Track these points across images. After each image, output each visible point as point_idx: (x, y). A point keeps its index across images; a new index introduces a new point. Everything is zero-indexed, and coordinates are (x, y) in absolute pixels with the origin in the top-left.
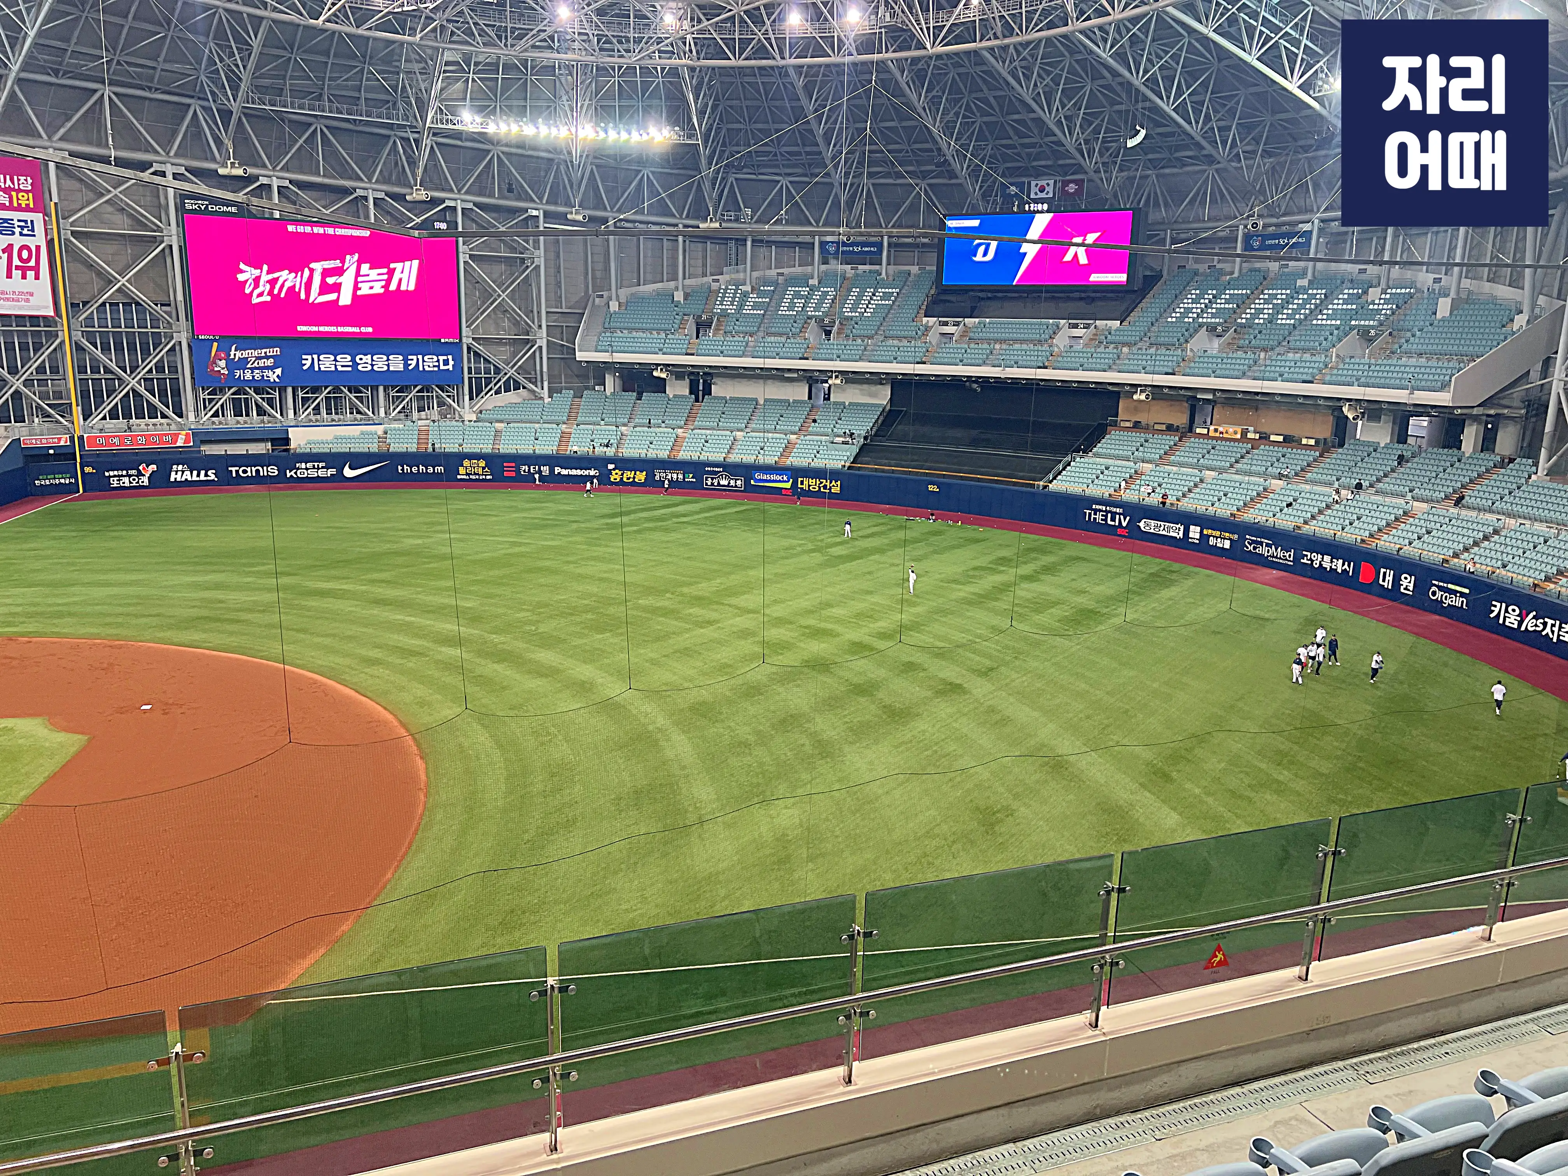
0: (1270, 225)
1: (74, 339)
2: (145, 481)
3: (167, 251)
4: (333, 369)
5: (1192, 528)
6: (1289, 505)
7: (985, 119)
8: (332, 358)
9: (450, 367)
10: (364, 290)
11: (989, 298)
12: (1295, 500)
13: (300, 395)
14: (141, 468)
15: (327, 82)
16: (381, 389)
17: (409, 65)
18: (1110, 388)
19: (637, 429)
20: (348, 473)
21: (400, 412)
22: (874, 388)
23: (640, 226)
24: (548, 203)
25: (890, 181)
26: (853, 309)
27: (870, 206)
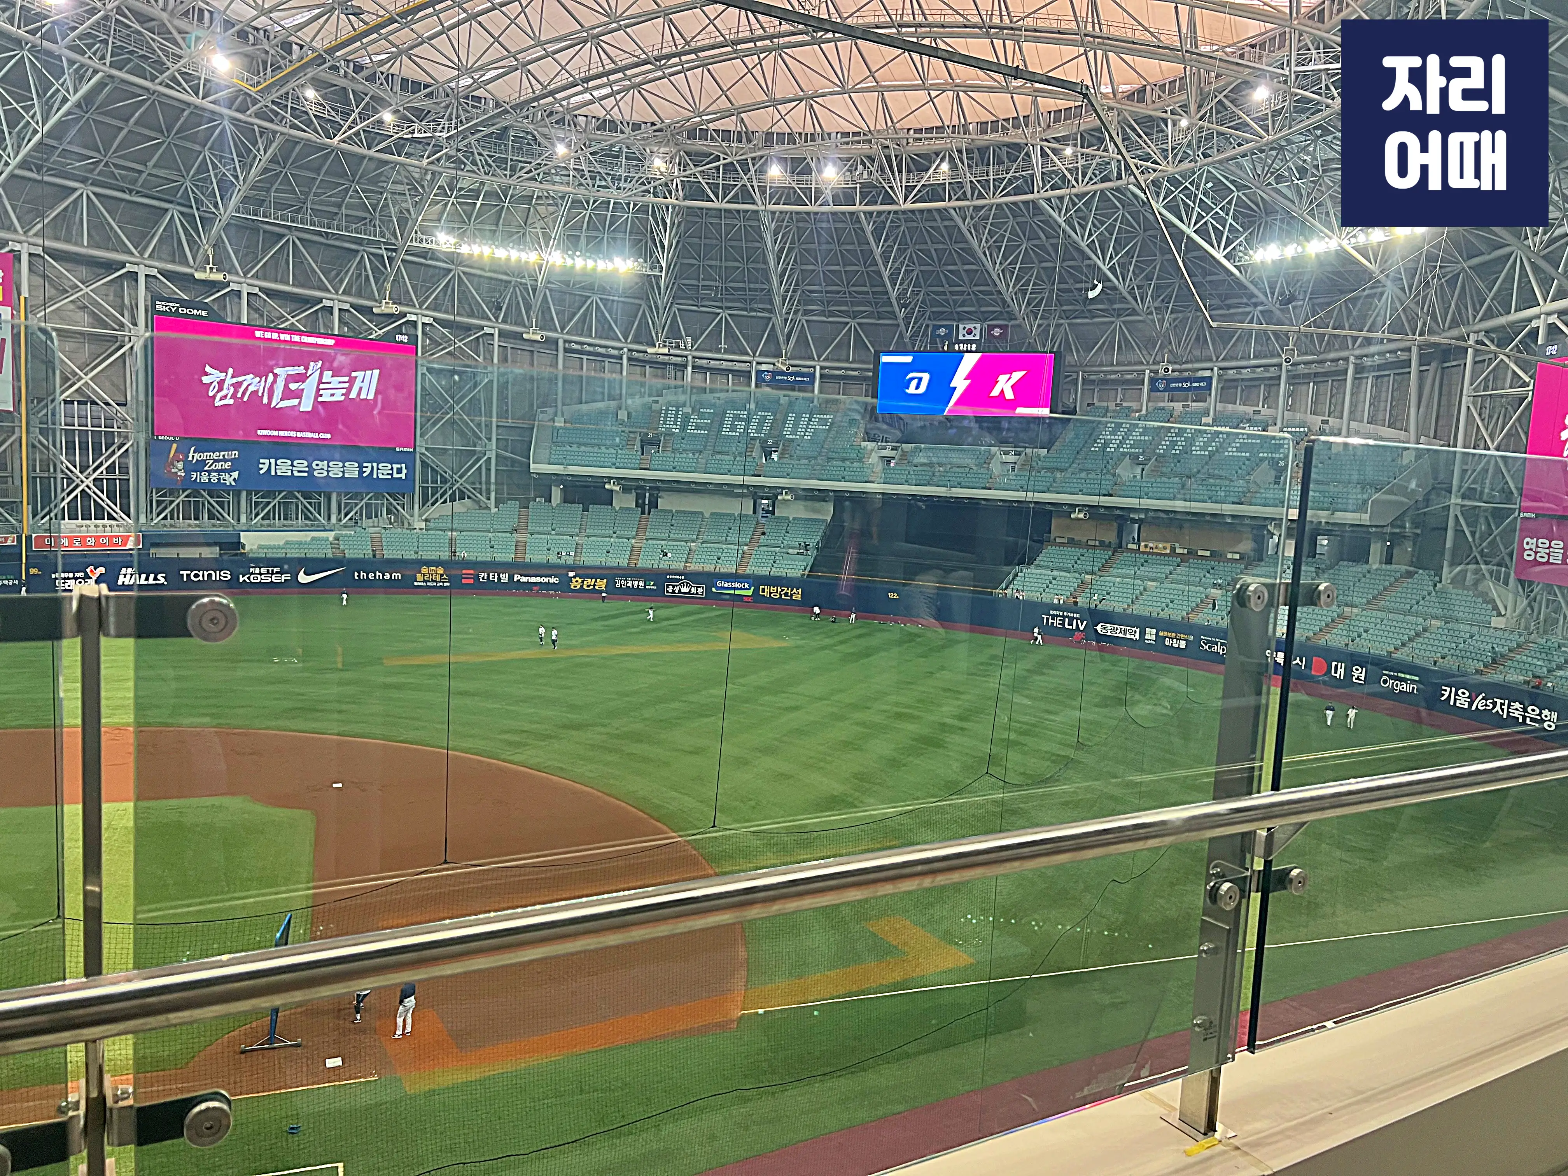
0: (1175, 371)
1: (31, 435)
4: (289, 474)
5: (1148, 630)
7: (923, 268)
8: (289, 462)
9: (403, 476)
10: (325, 397)
13: (254, 499)
14: (88, 570)
15: (311, 197)
16: (333, 496)
18: (1049, 508)
19: (591, 539)
20: (303, 578)
21: (351, 519)
22: (818, 505)
23: (587, 348)
24: (504, 321)
25: (824, 319)
26: (793, 433)
27: (802, 340)
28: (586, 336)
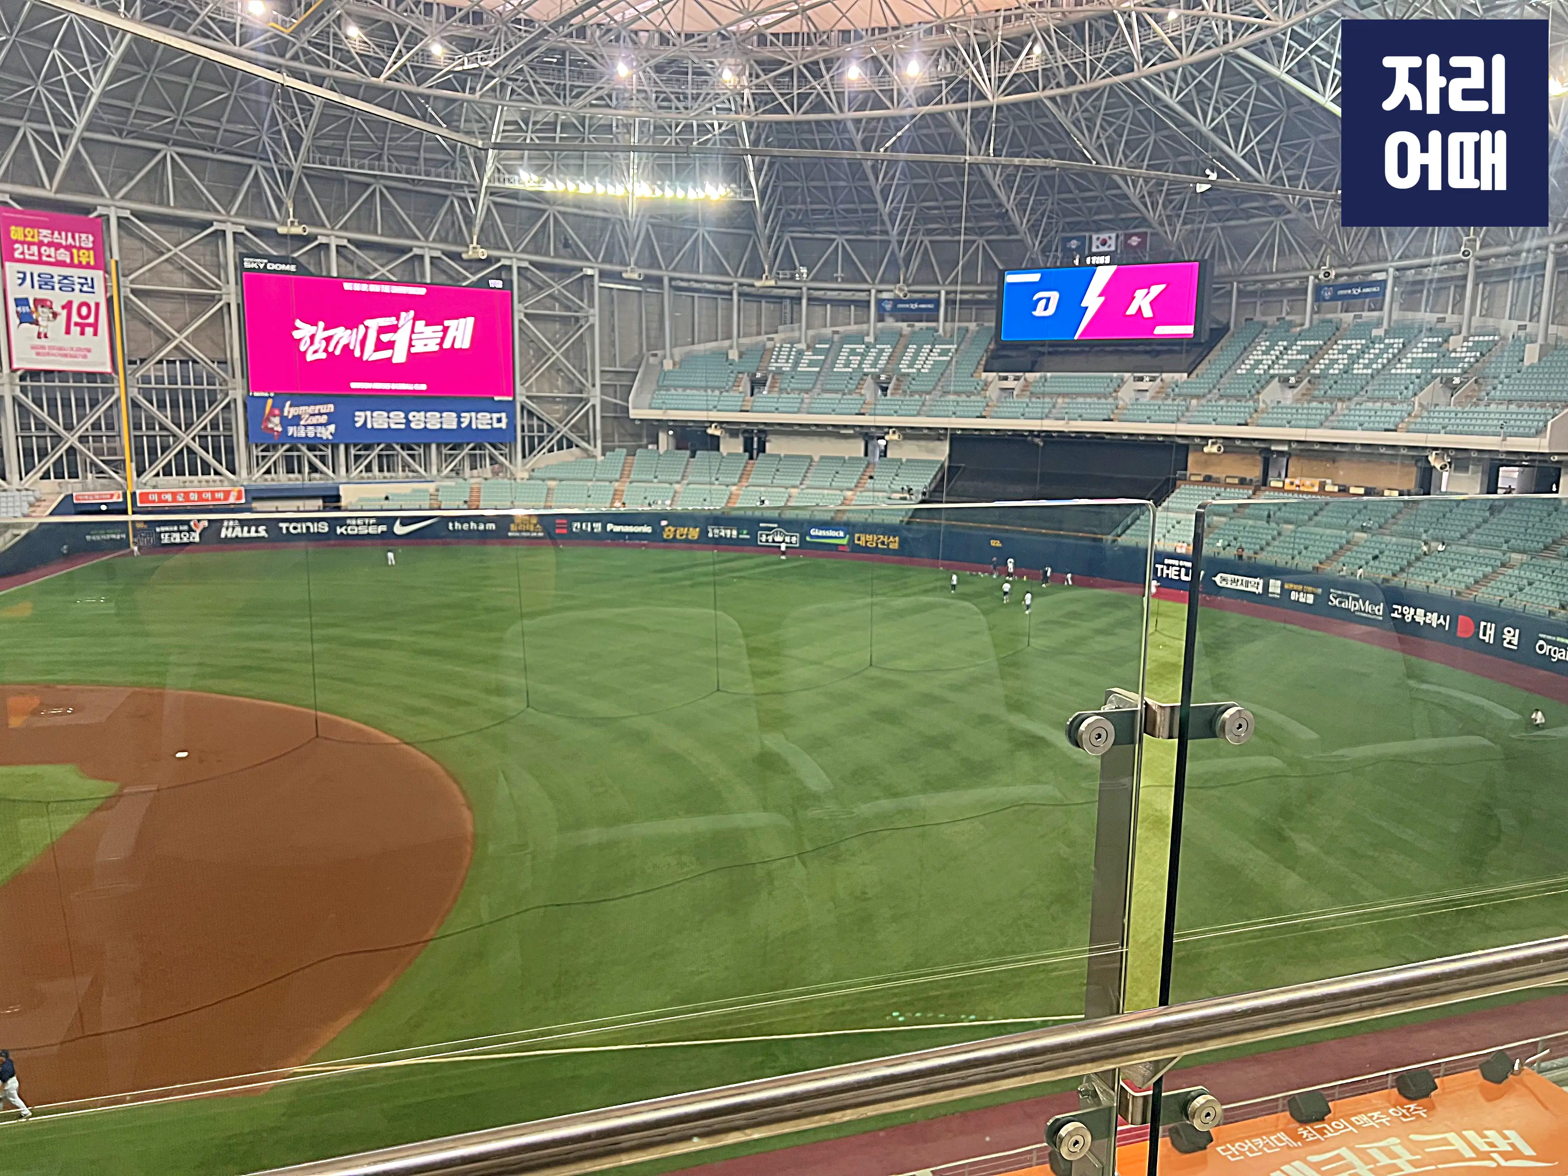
0: (1341, 275)
1: (130, 395)
2: (195, 538)
3: (225, 310)
4: (386, 426)
5: (1272, 582)
6: (1375, 558)
8: (385, 414)
9: (503, 425)
10: (418, 348)
11: (1050, 353)
12: (1381, 553)
13: (353, 452)
15: (387, 143)
16: (434, 447)
17: (468, 125)
18: (1180, 441)
19: (691, 486)
20: (399, 530)
21: (452, 470)
22: (933, 444)
23: (696, 285)
24: (603, 261)
25: (947, 238)
26: (910, 366)
27: (925, 263)
28: (693, 273)
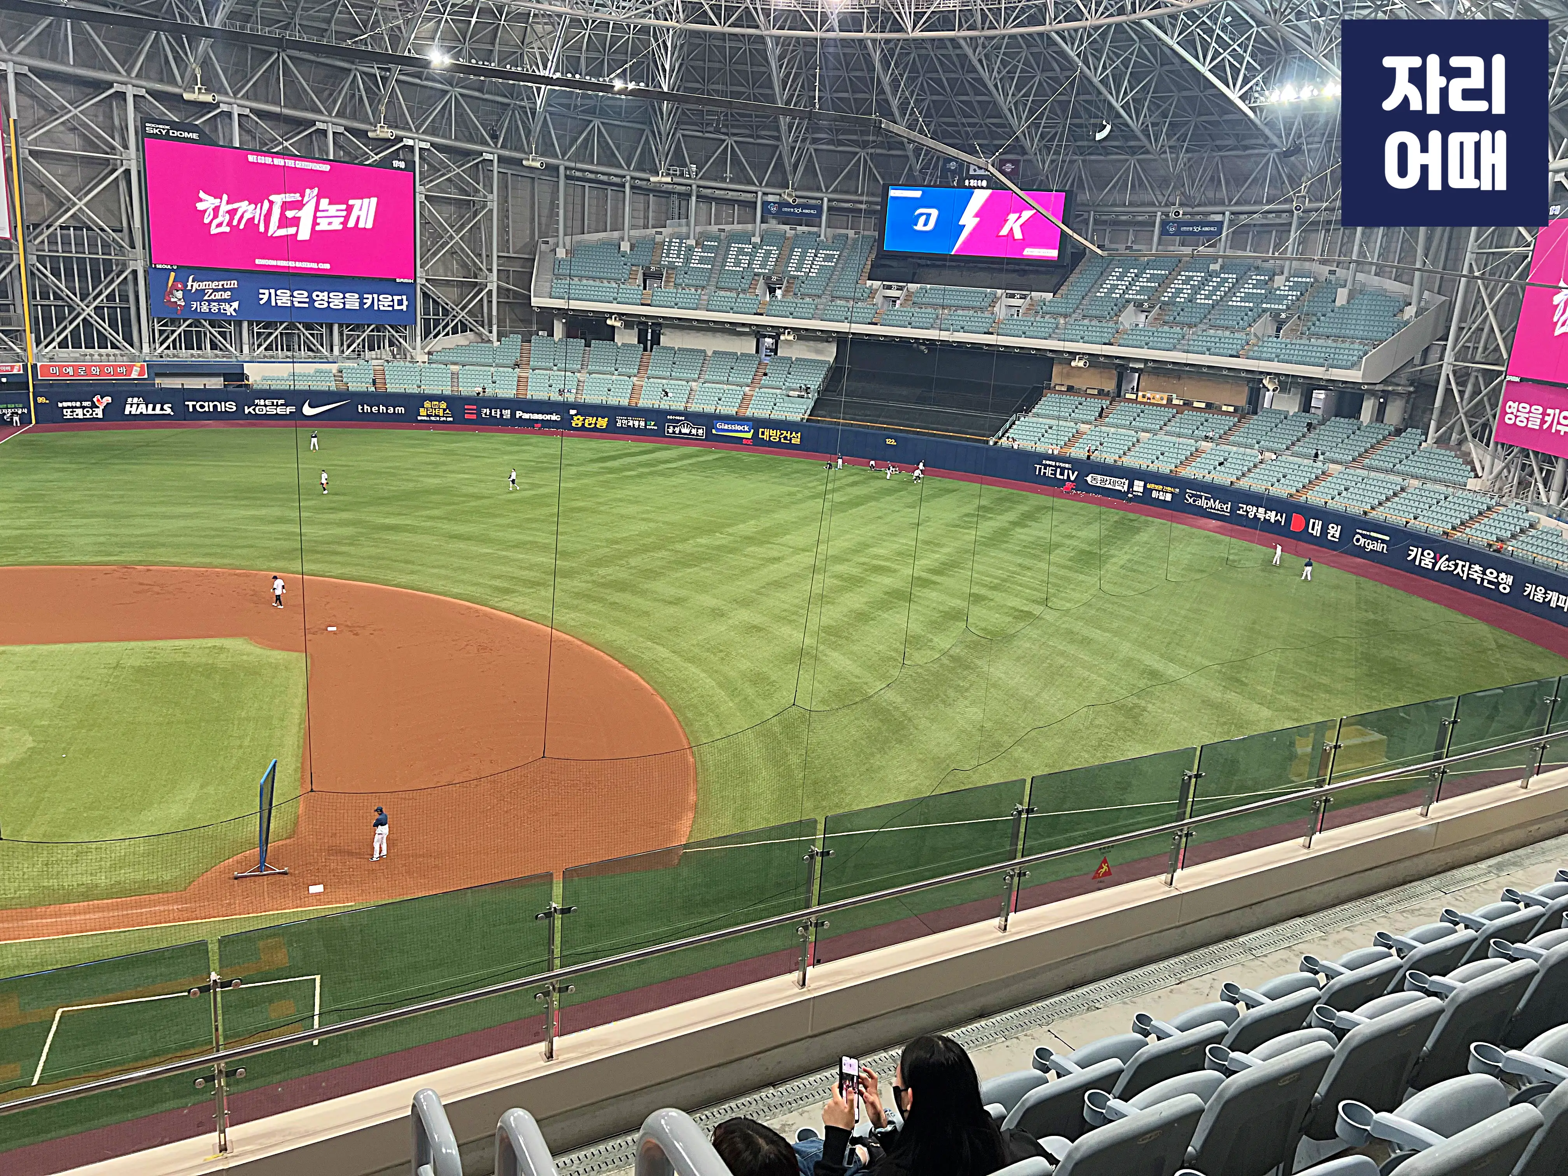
0: (1188, 214)
1: (30, 262)
2: (99, 413)
3: (126, 176)
4: (290, 304)
5: (1136, 482)
6: (1221, 464)
7: (935, 98)
8: (289, 293)
9: (404, 307)
10: (323, 226)
11: (927, 265)
12: (1226, 460)
13: (256, 330)
16: (336, 327)
18: (1050, 355)
19: (593, 376)
20: (308, 411)
21: (353, 351)
22: (821, 345)
23: (589, 176)
24: (504, 147)
25: (832, 147)
26: (798, 269)
27: (810, 169)
28: (587, 163)
